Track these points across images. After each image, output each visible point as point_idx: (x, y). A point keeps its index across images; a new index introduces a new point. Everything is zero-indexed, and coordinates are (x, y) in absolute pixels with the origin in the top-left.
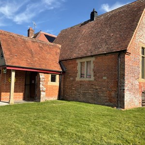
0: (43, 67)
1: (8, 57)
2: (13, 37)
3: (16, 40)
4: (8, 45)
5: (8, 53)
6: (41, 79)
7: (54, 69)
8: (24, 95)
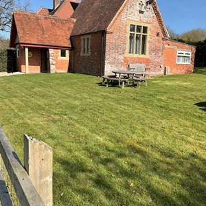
0: (53, 43)
1: (21, 35)
2: (27, 15)
3: (29, 19)
4: (22, 24)
5: (22, 32)
6: (50, 54)
7: (63, 45)
8: (41, 68)
